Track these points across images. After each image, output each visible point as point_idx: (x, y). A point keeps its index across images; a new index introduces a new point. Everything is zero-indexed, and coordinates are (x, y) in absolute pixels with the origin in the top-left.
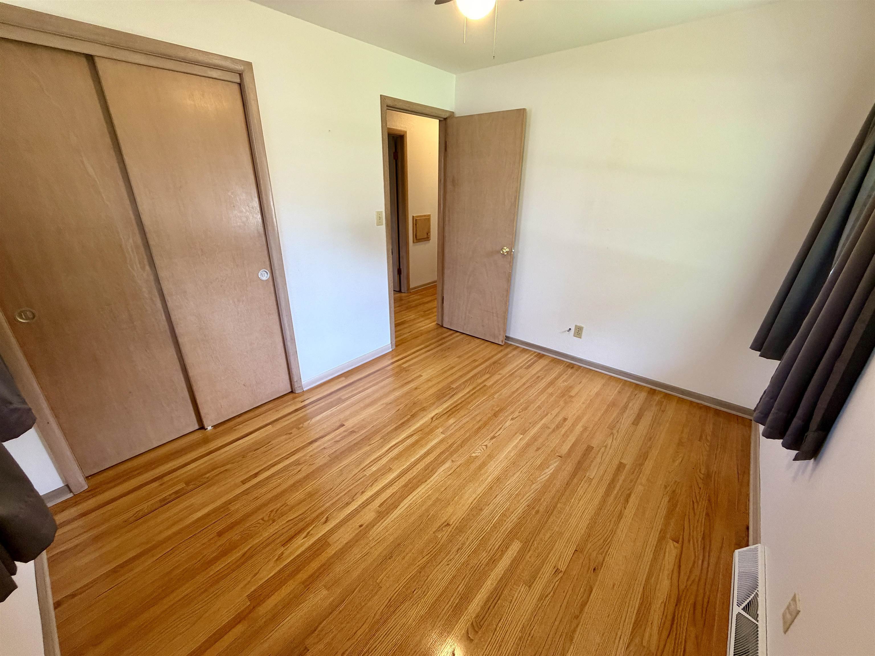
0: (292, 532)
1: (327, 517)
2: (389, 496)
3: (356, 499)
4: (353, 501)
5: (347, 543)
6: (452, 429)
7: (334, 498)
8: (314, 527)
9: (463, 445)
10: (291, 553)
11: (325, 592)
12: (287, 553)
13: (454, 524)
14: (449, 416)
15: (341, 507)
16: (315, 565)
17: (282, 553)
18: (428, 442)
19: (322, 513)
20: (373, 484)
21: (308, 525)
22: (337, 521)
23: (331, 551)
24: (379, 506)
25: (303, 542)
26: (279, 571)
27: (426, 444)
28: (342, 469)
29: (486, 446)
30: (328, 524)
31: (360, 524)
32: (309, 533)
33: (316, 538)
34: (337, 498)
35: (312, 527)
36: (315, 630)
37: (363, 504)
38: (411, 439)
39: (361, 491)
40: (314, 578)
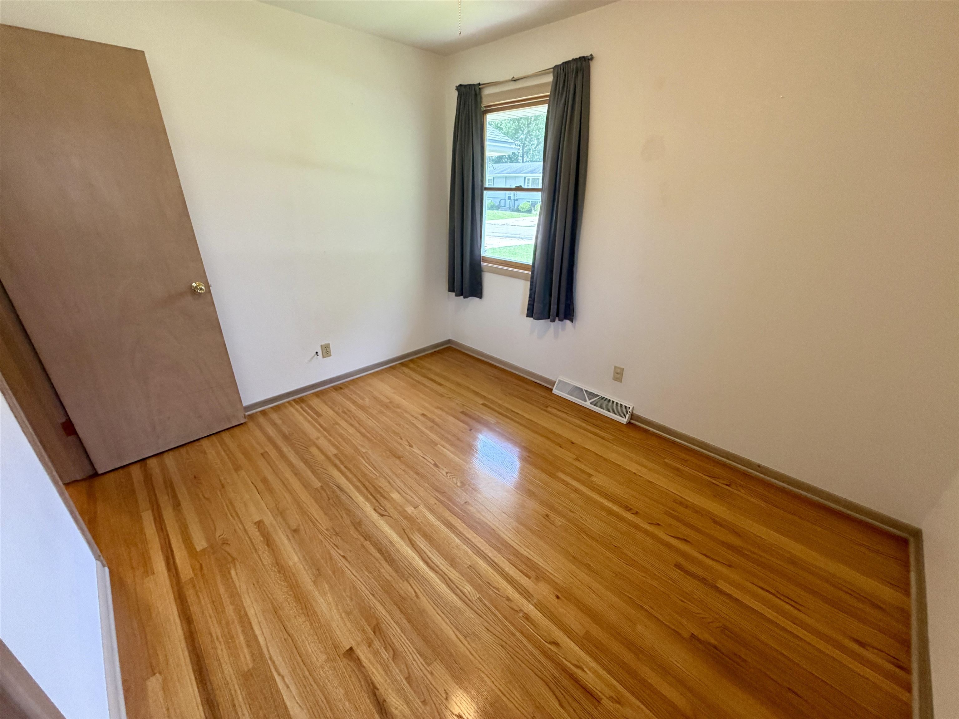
0: (578, 694)
1: (550, 643)
2: (514, 568)
3: (518, 606)
4: (523, 611)
5: (582, 611)
6: (412, 497)
7: (518, 639)
8: (566, 660)
9: (442, 491)
10: (609, 686)
11: (639, 627)
12: (608, 692)
13: (546, 511)
14: (385, 498)
15: (533, 627)
16: (616, 647)
17: (611, 698)
18: (428, 523)
19: (544, 652)
20: (494, 588)
21: (565, 670)
22: (554, 628)
23: (595, 630)
24: (530, 578)
25: (590, 670)
26: (633, 694)
27: (432, 525)
28: (462, 635)
29: (447, 473)
30: (559, 641)
31: (555, 598)
32: (575, 666)
33: (582, 654)
34: (518, 634)
35: (567, 663)
36: (677, 632)
37: (527, 597)
38: (418, 543)
39: (507, 602)
40: (629, 644)
